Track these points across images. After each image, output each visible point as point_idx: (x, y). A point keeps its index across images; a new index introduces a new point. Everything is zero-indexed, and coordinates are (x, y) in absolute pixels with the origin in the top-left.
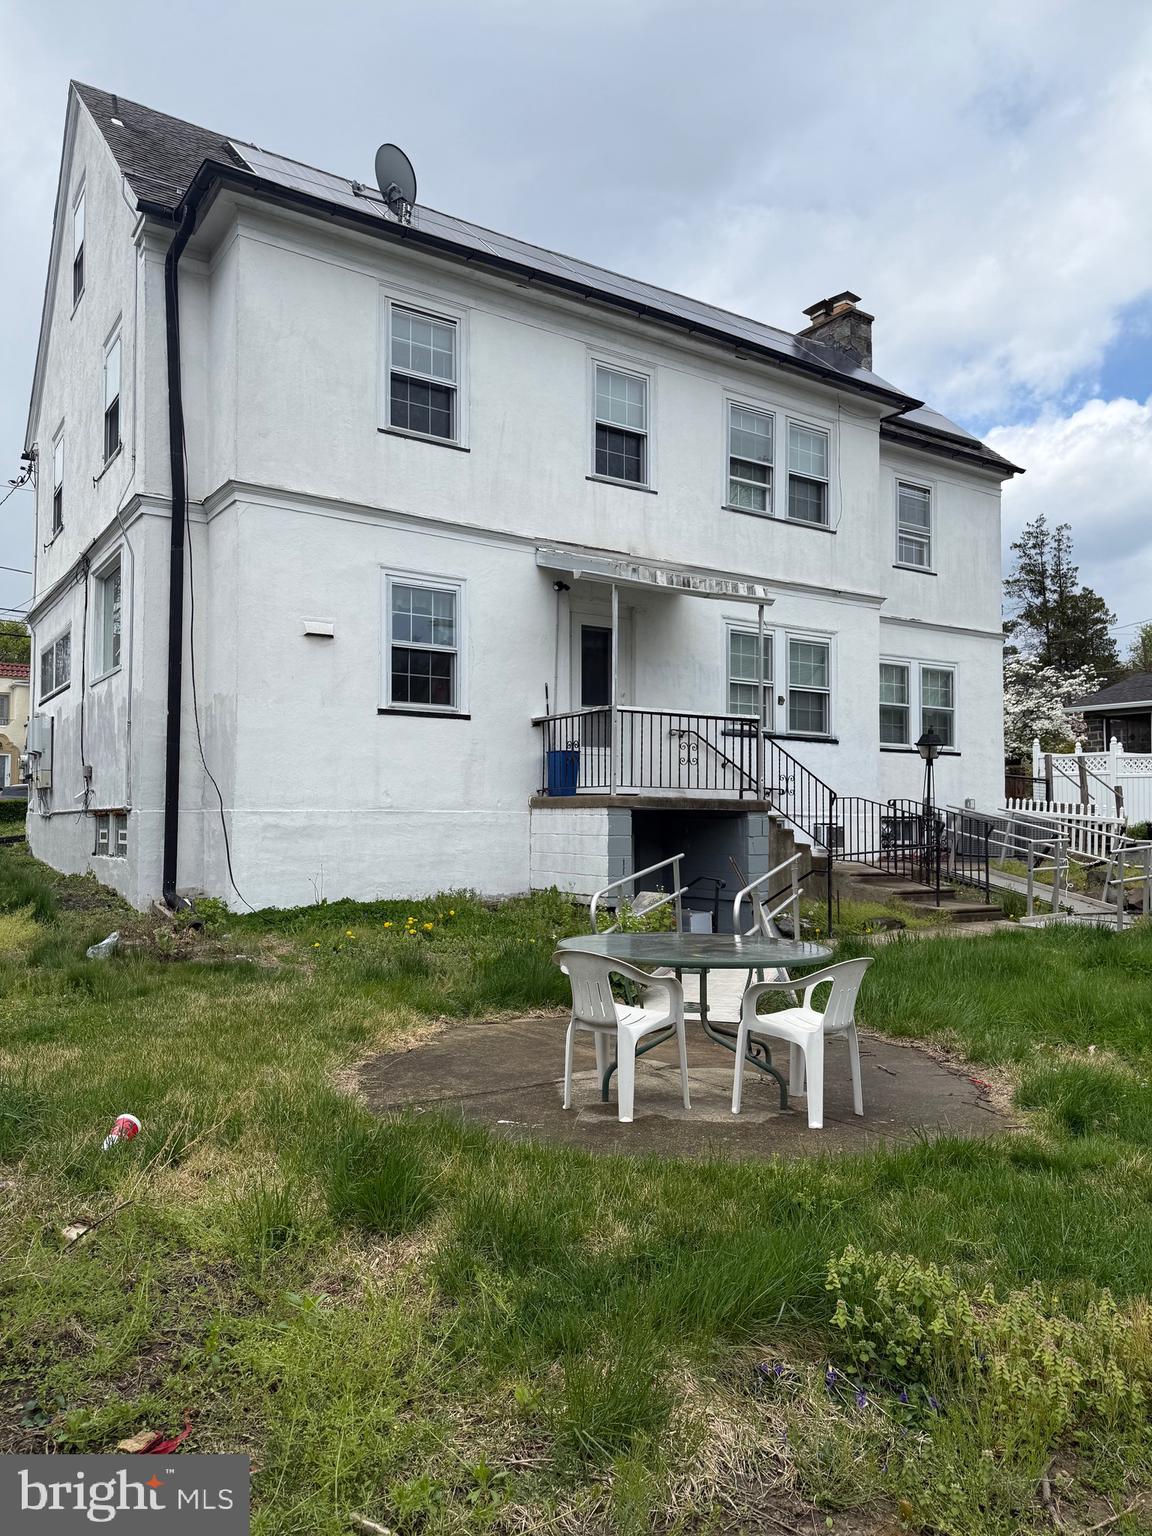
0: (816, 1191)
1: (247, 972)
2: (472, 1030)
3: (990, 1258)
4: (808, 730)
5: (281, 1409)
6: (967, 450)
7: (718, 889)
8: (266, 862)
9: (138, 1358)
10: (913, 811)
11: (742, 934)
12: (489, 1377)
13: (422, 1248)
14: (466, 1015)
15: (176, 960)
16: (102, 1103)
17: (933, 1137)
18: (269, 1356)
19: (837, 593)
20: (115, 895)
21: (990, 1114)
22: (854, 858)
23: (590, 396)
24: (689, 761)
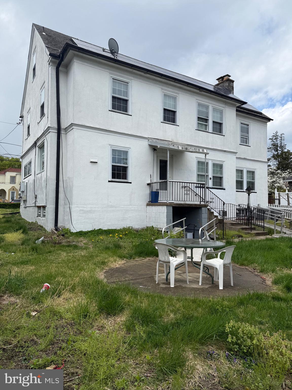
0: (222, 306)
1: (76, 247)
2: (132, 263)
3: (267, 324)
4: (217, 186)
5: (87, 360)
6: (258, 115)
7: (194, 227)
8: (80, 219)
9: (51, 346)
10: (245, 207)
11: (201, 239)
12: (139, 353)
13: (122, 319)
14: (131, 259)
15: (58, 244)
16: (40, 280)
17: (252, 292)
18: (84, 346)
19: (225, 151)
20: (42, 227)
21: (266, 286)
22: (229, 219)
23: (162, 101)
24: (187, 194)
